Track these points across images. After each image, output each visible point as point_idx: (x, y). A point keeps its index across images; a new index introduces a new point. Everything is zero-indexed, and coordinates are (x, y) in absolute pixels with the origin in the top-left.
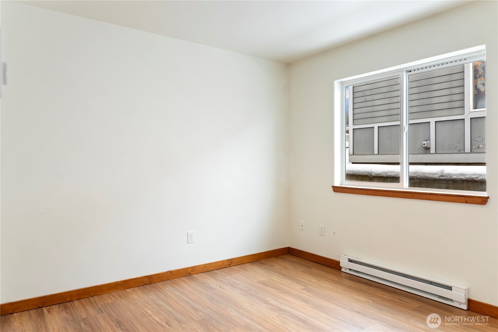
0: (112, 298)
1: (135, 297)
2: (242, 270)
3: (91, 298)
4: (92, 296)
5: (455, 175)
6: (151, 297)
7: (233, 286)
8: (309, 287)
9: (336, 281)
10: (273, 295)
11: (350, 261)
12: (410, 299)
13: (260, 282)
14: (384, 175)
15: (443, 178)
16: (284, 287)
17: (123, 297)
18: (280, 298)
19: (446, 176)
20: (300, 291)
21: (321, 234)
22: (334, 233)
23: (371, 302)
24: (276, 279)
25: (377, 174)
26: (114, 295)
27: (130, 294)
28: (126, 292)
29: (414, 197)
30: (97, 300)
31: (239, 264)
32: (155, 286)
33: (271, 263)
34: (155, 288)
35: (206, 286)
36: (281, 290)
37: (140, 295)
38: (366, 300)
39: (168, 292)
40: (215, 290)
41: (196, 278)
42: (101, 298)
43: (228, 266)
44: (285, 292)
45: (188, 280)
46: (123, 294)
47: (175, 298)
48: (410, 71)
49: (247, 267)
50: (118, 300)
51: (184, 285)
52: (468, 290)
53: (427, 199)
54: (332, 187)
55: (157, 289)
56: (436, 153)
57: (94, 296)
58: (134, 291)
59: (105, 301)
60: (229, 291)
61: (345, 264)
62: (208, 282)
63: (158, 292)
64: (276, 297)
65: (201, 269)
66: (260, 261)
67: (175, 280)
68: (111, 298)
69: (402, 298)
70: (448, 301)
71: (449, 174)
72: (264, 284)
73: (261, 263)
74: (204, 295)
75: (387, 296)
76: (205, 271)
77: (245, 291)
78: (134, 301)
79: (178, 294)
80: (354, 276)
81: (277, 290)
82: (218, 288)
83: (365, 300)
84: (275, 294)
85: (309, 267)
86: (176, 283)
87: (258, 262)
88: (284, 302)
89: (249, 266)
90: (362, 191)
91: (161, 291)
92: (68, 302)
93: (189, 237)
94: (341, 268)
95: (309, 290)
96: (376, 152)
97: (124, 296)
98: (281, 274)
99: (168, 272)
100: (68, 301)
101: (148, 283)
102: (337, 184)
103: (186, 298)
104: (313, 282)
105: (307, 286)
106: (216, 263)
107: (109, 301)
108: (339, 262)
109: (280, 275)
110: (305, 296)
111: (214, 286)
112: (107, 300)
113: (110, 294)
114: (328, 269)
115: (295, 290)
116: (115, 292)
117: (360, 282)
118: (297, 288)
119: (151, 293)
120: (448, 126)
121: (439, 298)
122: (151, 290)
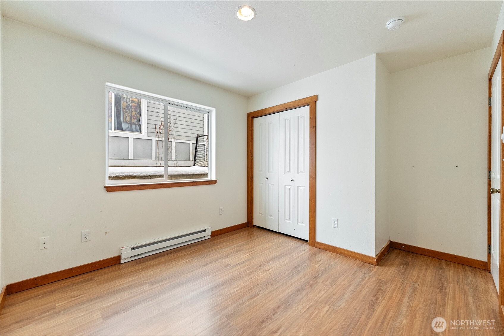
11: (133, 249)
21: (85, 240)
70: (203, 238)
90: (142, 187)
94: (121, 260)
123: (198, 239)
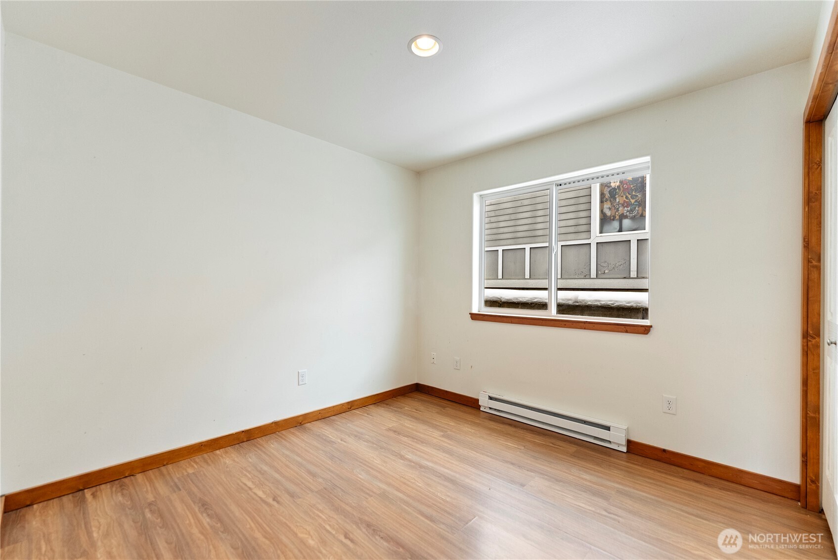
0: (195, 465)
1: (228, 462)
2: (366, 415)
3: (163, 469)
4: (164, 465)
5: (590, 301)
6: (250, 460)
7: (358, 437)
8: (448, 432)
9: (477, 423)
10: (408, 446)
11: (491, 398)
12: (564, 442)
13: (390, 429)
14: (515, 301)
15: (577, 304)
16: (418, 434)
17: (210, 463)
18: (417, 450)
19: (580, 302)
20: (440, 438)
21: (457, 368)
22: (472, 366)
23: (523, 448)
24: (408, 424)
25: (507, 299)
26: (197, 460)
27: (220, 457)
28: (215, 455)
29: (566, 326)
30: (172, 470)
31: (361, 406)
32: (256, 444)
33: (399, 403)
34: (255, 446)
35: (323, 439)
36: (416, 439)
37: (236, 459)
38: (516, 446)
39: (273, 451)
40: (335, 443)
41: (309, 429)
42: (178, 467)
43: (348, 410)
44: (422, 442)
45: (299, 432)
46: (210, 459)
47: (284, 459)
48: (560, 185)
49: (371, 410)
50: (204, 468)
51: (294, 439)
52: (627, 430)
53: (581, 328)
54: (470, 314)
55: (258, 448)
56: (561, 278)
57: (167, 464)
58: (226, 452)
59: (184, 472)
60: (353, 444)
61: (484, 402)
62: (326, 434)
63: (259, 452)
64: (412, 448)
65: (315, 416)
66: (386, 402)
67: (282, 434)
68: (193, 466)
69: (553, 441)
70: (605, 442)
71: (583, 300)
72: (395, 432)
73: (387, 404)
74: (321, 452)
75: (538, 439)
76: (320, 418)
77: (373, 443)
78: (227, 467)
79: (287, 453)
80: (495, 416)
81: (412, 440)
82: (340, 441)
83: (514, 446)
84: (411, 444)
85: (444, 407)
86: (283, 437)
87: (384, 403)
88: (422, 454)
89: (373, 409)
90: (505, 319)
91: (263, 449)
92: (127, 477)
93: (300, 376)
94: (480, 406)
95: (449, 437)
96: (500, 276)
97: (212, 461)
98: (412, 417)
99: (272, 423)
100: (127, 475)
101: (245, 440)
102: (475, 311)
103: (299, 459)
104: (452, 425)
105: (447, 431)
106: (334, 407)
107: (190, 471)
108: (477, 400)
109: (411, 419)
110: (446, 445)
111: (334, 439)
112: (188, 469)
113: (191, 460)
114: (465, 408)
115: (434, 437)
116: (199, 456)
117: (504, 423)
118: (435, 435)
119: (251, 455)
120: (574, 250)
121: (594, 439)
122: (250, 450)
123: (596, 438)
